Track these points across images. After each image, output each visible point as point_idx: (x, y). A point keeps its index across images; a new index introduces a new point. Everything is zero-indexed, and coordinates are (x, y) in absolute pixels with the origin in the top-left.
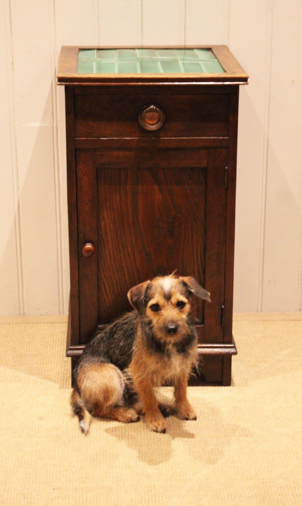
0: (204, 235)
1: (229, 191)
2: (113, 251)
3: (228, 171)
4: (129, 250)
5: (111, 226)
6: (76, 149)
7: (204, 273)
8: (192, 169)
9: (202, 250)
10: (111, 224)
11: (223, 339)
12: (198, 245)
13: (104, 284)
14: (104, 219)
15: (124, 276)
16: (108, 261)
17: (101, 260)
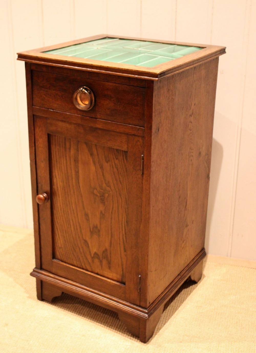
1: (144, 177)
2: (63, 204)
3: (143, 159)
4: (74, 207)
6: (34, 115)
8: (117, 150)
10: (61, 182)
11: (140, 303)
12: (122, 218)
13: (57, 229)
15: (71, 227)
16: (60, 211)
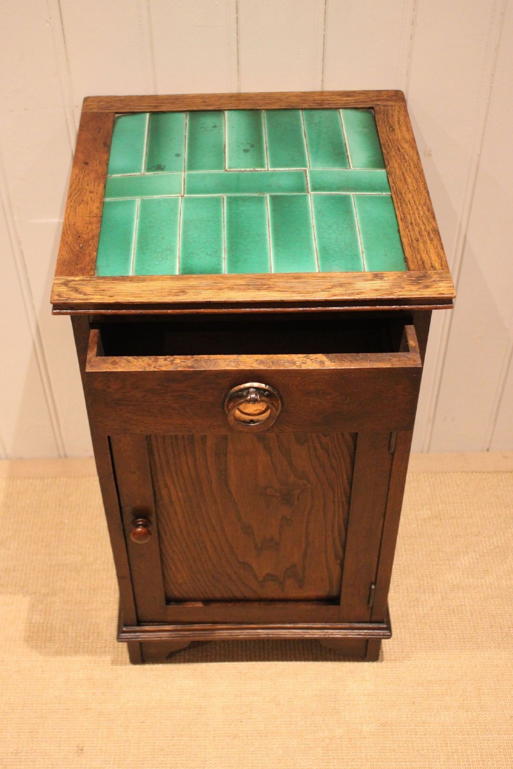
0: (346, 504)
1: (397, 457)
2: (186, 523)
4: (214, 522)
5: (180, 494)
7: (344, 547)
9: (342, 522)
11: (371, 618)
12: (334, 517)
13: (173, 560)
14: (166, 486)
15: (207, 551)
16: (178, 534)
17: (166, 534)
